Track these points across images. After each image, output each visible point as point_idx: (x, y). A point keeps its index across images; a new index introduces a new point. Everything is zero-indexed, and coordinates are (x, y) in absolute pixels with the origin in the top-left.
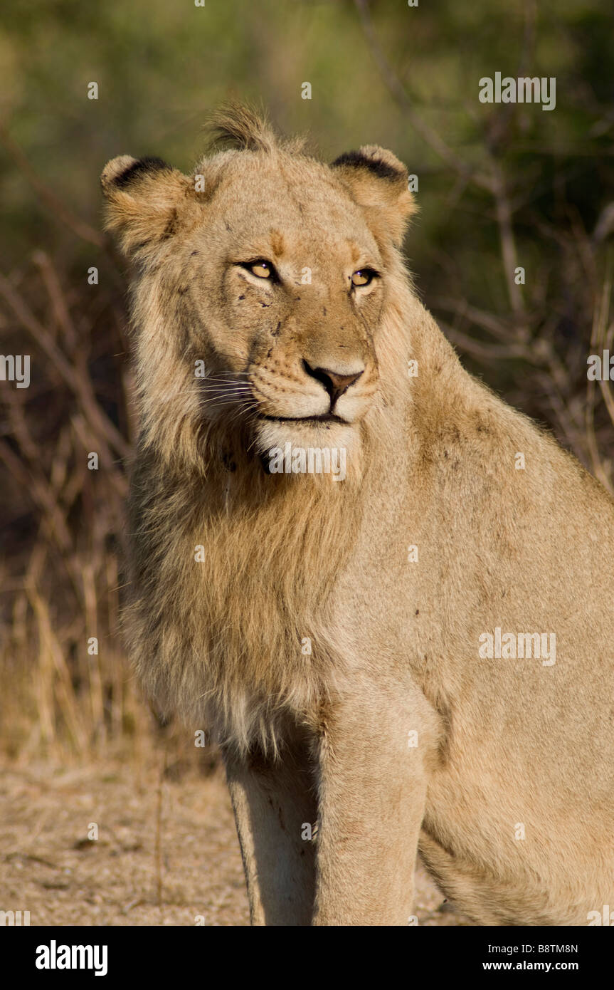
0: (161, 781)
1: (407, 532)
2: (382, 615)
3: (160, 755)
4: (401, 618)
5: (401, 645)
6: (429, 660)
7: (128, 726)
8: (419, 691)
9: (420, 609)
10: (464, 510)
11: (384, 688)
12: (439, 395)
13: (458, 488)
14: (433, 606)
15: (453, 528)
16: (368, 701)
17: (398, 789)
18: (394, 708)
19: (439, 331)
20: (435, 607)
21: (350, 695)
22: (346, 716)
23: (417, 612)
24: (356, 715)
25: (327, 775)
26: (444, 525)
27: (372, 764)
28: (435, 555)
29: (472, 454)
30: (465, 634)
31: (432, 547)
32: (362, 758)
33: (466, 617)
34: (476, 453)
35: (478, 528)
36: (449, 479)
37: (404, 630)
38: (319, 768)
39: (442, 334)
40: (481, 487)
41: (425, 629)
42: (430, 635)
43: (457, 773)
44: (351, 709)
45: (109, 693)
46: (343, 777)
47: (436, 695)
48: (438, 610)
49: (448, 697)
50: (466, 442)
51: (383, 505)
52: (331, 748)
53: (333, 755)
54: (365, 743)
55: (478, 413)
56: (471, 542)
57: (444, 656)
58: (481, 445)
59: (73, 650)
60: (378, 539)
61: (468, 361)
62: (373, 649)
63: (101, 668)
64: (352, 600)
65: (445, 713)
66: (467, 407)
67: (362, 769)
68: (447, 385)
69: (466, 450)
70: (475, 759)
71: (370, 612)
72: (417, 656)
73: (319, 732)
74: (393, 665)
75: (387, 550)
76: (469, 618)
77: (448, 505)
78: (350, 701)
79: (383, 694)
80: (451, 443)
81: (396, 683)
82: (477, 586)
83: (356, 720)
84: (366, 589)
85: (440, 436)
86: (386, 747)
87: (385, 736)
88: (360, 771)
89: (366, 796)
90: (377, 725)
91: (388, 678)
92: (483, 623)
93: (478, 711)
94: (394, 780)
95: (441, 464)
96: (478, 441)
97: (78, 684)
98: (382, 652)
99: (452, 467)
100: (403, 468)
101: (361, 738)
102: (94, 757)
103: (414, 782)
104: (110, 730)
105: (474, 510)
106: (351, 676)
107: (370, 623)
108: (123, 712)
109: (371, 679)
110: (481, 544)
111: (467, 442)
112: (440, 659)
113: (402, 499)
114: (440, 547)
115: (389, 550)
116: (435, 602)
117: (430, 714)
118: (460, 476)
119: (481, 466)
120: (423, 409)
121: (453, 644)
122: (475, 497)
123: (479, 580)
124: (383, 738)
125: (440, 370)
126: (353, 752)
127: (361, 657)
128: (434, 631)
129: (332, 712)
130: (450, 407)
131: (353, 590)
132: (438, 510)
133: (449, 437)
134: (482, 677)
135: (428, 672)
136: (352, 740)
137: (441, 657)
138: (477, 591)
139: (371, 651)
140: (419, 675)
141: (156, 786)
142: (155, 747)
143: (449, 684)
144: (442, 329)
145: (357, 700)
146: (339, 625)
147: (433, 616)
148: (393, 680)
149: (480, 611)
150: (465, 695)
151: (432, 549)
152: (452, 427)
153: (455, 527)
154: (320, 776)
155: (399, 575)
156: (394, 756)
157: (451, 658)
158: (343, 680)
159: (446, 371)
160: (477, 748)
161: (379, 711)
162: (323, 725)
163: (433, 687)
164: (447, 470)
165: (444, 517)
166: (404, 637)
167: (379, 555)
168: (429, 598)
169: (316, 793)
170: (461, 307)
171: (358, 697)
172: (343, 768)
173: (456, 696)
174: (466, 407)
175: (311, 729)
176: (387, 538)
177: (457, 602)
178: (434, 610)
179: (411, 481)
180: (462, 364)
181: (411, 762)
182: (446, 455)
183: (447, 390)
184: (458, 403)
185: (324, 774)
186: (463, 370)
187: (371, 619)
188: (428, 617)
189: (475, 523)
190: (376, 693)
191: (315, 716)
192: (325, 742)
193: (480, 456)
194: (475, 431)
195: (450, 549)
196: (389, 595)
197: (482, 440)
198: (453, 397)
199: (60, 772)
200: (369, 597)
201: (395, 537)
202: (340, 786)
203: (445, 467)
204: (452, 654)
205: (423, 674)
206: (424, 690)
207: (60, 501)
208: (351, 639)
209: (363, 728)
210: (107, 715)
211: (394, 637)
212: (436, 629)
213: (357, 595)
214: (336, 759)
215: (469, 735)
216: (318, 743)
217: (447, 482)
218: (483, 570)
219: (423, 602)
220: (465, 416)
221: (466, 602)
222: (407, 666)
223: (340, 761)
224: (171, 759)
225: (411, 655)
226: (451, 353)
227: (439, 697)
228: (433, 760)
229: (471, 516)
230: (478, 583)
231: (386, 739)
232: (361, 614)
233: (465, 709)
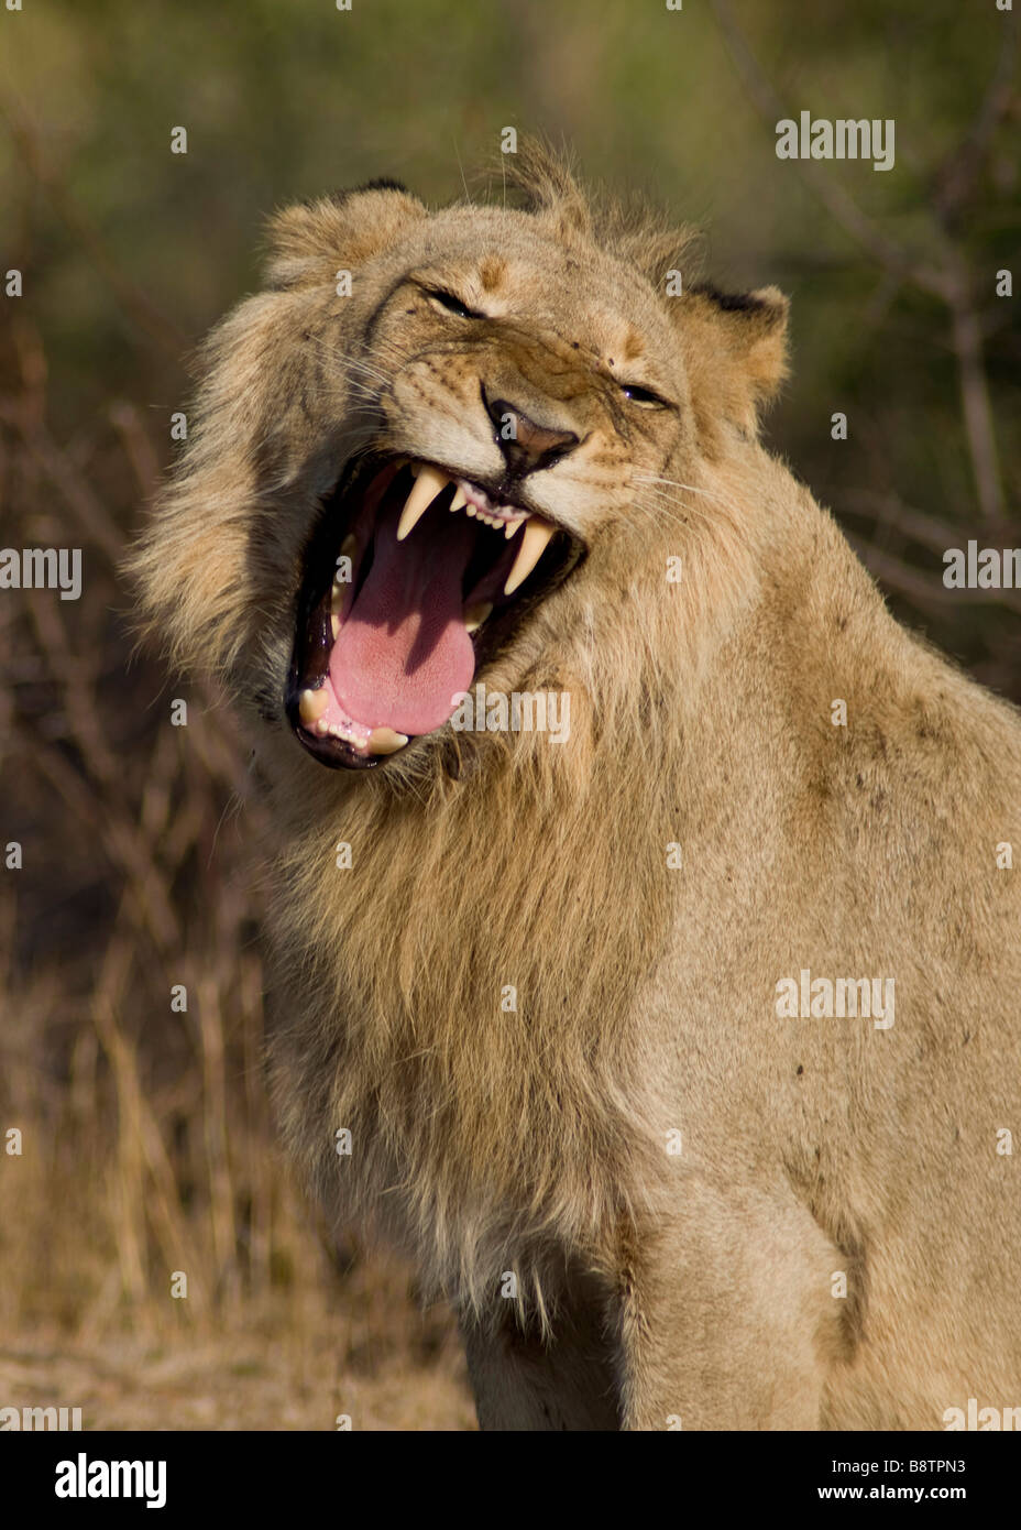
0: (341, 1374)
1: (779, 922)
2: (730, 1074)
3: (339, 1326)
4: (766, 1079)
5: (768, 1128)
6: (824, 1159)
7: (281, 1273)
8: (805, 1212)
9: (806, 1065)
10: (894, 883)
11: (739, 1205)
12: (845, 671)
13: (882, 842)
14: (833, 1060)
15: (872, 917)
16: (708, 1230)
17: (767, 1392)
18: (759, 1242)
19: (849, 550)
20: (836, 1061)
21: (674, 1218)
22: (671, 1257)
23: (800, 1071)
24: (687, 1256)
25: (636, 1368)
26: (857, 911)
27: (717, 1345)
28: (838, 966)
29: (910, 779)
30: (893, 1113)
31: (833, 952)
32: (700, 1334)
33: (896, 1081)
34: (917, 778)
35: (922, 915)
36: (866, 825)
37: (773, 1101)
38: (622, 1353)
39: (854, 556)
40: (925, 840)
41: (816, 1103)
42: (824, 1114)
43: (881, 1366)
44: (677, 1244)
45: (246, 1212)
46: (666, 1369)
47: (836, 1219)
48: (843, 1067)
49: (859, 1224)
50: (897, 758)
51: (729, 869)
52: (643, 1317)
53: (647, 1329)
54: (704, 1308)
55: (919, 703)
56: (907, 944)
57: (852, 1153)
58: (925, 762)
59: (179, 1132)
60: (721, 933)
61: (902, 607)
62: (714, 1135)
63: (232, 1164)
64: (672, 1044)
65: (853, 1253)
66: (901, 692)
67: (700, 1354)
68: (861, 652)
69: (898, 772)
70: (915, 1344)
71: (708, 1068)
72: (801, 1152)
73: (620, 1286)
74: (753, 1164)
75: (739, 955)
76: (902, 1083)
77: (864, 875)
78: (675, 1230)
79: (737, 1218)
80: (868, 760)
81: (760, 1197)
82: (916, 1023)
83: (686, 1263)
84: (700, 1024)
85: (848, 748)
86: (744, 1315)
87: (741, 1294)
88: (698, 1358)
89: (709, 1404)
90: (726, 1274)
91: (744, 1190)
92: (929, 1092)
93: (918, 1254)
94: (760, 1375)
95: (849, 799)
96: (920, 756)
97: (189, 1194)
98: (731, 1142)
99: (872, 804)
100: (769, 802)
101: (696, 1298)
102: (218, 1328)
103: (798, 1378)
104: (246, 1279)
105: (913, 883)
106: (678, 1185)
107: (708, 1087)
108: (272, 1246)
109: (712, 1191)
110: (925, 946)
111: (901, 756)
112: (844, 1157)
113: (771, 862)
114: (850, 952)
115: (744, 955)
116: (838, 1054)
117: (824, 1253)
118: (885, 820)
119: (926, 802)
120: (810, 697)
121: (870, 1131)
122: (916, 860)
123: (920, 1013)
124: (737, 1298)
125: (844, 625)
126: (682, 1323)
127: (694, 1149)
128: (835, 1106)
129: (641, 1251)
130: (867, 693)
131: (673, 1025)
132: (846, 884)
133: (866, 749)
134: (926, 1189)
135: (822, 1180)
136: (680, 1301)
137: (847, 1154)
138: (916, 1033)
139: (711, 1139)
140: (804, 1184)
141: (330, 1383)
142: (330, 1312)
143: (861, 1200)
144: (853, 546)
145: (688, 1228)
146: (648, 1087)
147: (832, 1079)
148: (754, 1191)
149: (922, 1070)
150: (893, 1223)
151: (831, 955)
152: (871, 729)
153: (876, 916)
154: (625, 1367)
155: (765, 1001)
156: (759, 1331)
157: (866, 1156)
158: (662, 1192)
159: (858, 626)
160: (919, 1324)
161: (729, 1249)
162: (628, 1275)
163: (833, 1207)
164: (862, 809)
165: (857, 897)
166: (773, 1114)
167: (725, 963)
168: (825, 1046)
169: (617, 1400)
170: (890, 510)
171: (690, 1223)
172: (664, 1354)
173: (876, 1222)
174: (898, 691)
175: (606, 1281)
176: (739, 932)
177: (878, 1053)
178: (835, 1067)
179: (788, 828)
180: (890, 612)
181: (791, 1343)
182: (860, 782)
183: (860, 661)
184: (883, 685)
185: (632, 1366)
186: (893, 622)
187: (709, 1080)
188: (823, 1079)
189: (916, 909)
190: (724, 1215)
191: (612, 1257)
192: (631, 1305)
193: (924, 784)
194: (914, 737)
195: (867, 957)
196: (745, 1037)
197: (927, 754)
198: (873, 673)
199: (156, 1355)
200: (706, 1041)
201: (755, 931)
202: (660, 1387)
203: (857, 805)
204: (868, 1148)
205: (813, 1184)
206: (813, 1210)
207: (158, 859)
208: (673, 1115)
209: (699, 1280)
210: (242, 1251)
211: (754, 1114)
212: (837, 1102)
213: (682, 1034)
214: (651, 1336)
215: (903, 1299)
216: (619, 1305)
217: (862, 832)
218: (928, 994)
219: (814, 1052)
220: (896, 708)
221: (897, 1054)
222: (779, 1167)
223: (658, 1338)
224: (359, 1333)
225: (788, 1147)
226: (870, 591)
227: (843, 1224)
228: (832, 1338)
229: (907, 895)
230: (919, 1018)
231: (743, 1300)
232: (689, 1071)
233: (894, 1252)
